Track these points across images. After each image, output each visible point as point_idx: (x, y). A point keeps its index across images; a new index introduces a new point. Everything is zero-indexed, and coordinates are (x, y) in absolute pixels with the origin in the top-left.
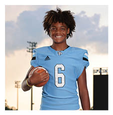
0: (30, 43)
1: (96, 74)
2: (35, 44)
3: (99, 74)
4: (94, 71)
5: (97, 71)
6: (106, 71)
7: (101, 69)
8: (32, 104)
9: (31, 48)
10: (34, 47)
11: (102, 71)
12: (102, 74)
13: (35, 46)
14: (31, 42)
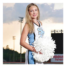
1: (52, 33)
2: (22, 18)
3: (54, 33)
4: (51, 31)
5: (53, 31)
6: (57, 31)
8: (21, 47)
9: (20, 20)
12: (56, 33)
13: (22, 19)
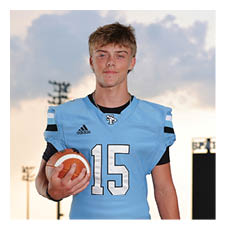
0: (55, 83)
7: (209, 140)
10: (63, 94)
11: (212, 145)
14: (58, 82)
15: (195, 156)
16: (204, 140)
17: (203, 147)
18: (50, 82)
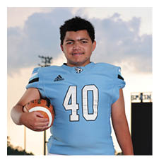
0: (43, 57)
1: (134, 101)
3: (139, 101)
4: (132, 96)
5: (137, 96)
6: (149, 97)
7: (142, 94)
10: (48, 64)
11: (143, 97)
15: (133, 104)
16: (138, 94)
17: (138, 99)
18: (40, 57)
